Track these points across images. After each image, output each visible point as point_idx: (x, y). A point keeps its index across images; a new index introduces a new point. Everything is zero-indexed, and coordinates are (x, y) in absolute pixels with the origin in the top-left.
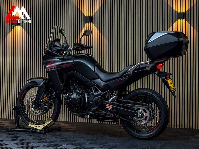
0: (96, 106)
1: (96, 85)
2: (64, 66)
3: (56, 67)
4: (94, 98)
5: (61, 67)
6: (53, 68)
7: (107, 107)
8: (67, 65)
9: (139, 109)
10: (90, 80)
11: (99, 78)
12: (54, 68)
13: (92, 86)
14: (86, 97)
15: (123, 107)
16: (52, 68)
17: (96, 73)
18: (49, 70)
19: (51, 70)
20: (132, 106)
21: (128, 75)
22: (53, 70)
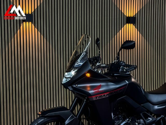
1: (146, 111)
3: (109, 93)
6: (104, 95)
8: (121, 89)
10: (140, 105)
18: (98, 98)
19: (100, 98)
22: (104, 97)
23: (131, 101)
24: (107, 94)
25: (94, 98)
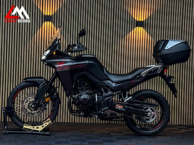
0: (107, 106)
1: (106, 86)
2: (78, 66)
3: (69, 68)
4: (105, 99)
5: (75, 67)
7: (117, 107)
8: (81, 66)
9: (147, 108)
10: (101, 81)
11: (109, 79)
12: (67, 68)
13: (102, 87)
14: (96, 97)
15: (133, 107)
16: (64, 68)
17: (106, 75)
18: (61, 70)
19: (62, 70)
20: (142, 106)
21: (142, 77)
22: (65, 70)
23: (91, 76)
24: (68, 68)
25: (58, 70)
